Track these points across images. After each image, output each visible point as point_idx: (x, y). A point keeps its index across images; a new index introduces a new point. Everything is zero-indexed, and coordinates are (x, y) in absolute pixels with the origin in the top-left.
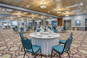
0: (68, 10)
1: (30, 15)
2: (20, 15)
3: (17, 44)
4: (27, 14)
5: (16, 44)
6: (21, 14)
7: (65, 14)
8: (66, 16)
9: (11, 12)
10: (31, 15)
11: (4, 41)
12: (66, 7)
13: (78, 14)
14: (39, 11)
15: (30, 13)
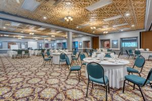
0: (107, 24)
1: (48, 32)
2: (32, 32)
3: (29, 82)
4: (43, 31)
5: (27, 82)
6: (35, 31)
7: (103, 30)
8: (104, 33)
9: (18, 28)
10: (50, 31)
11: (6, 77)
12: (104, 20)
13: (122, 30)
14: (62, 26)
15: (48, 30)
